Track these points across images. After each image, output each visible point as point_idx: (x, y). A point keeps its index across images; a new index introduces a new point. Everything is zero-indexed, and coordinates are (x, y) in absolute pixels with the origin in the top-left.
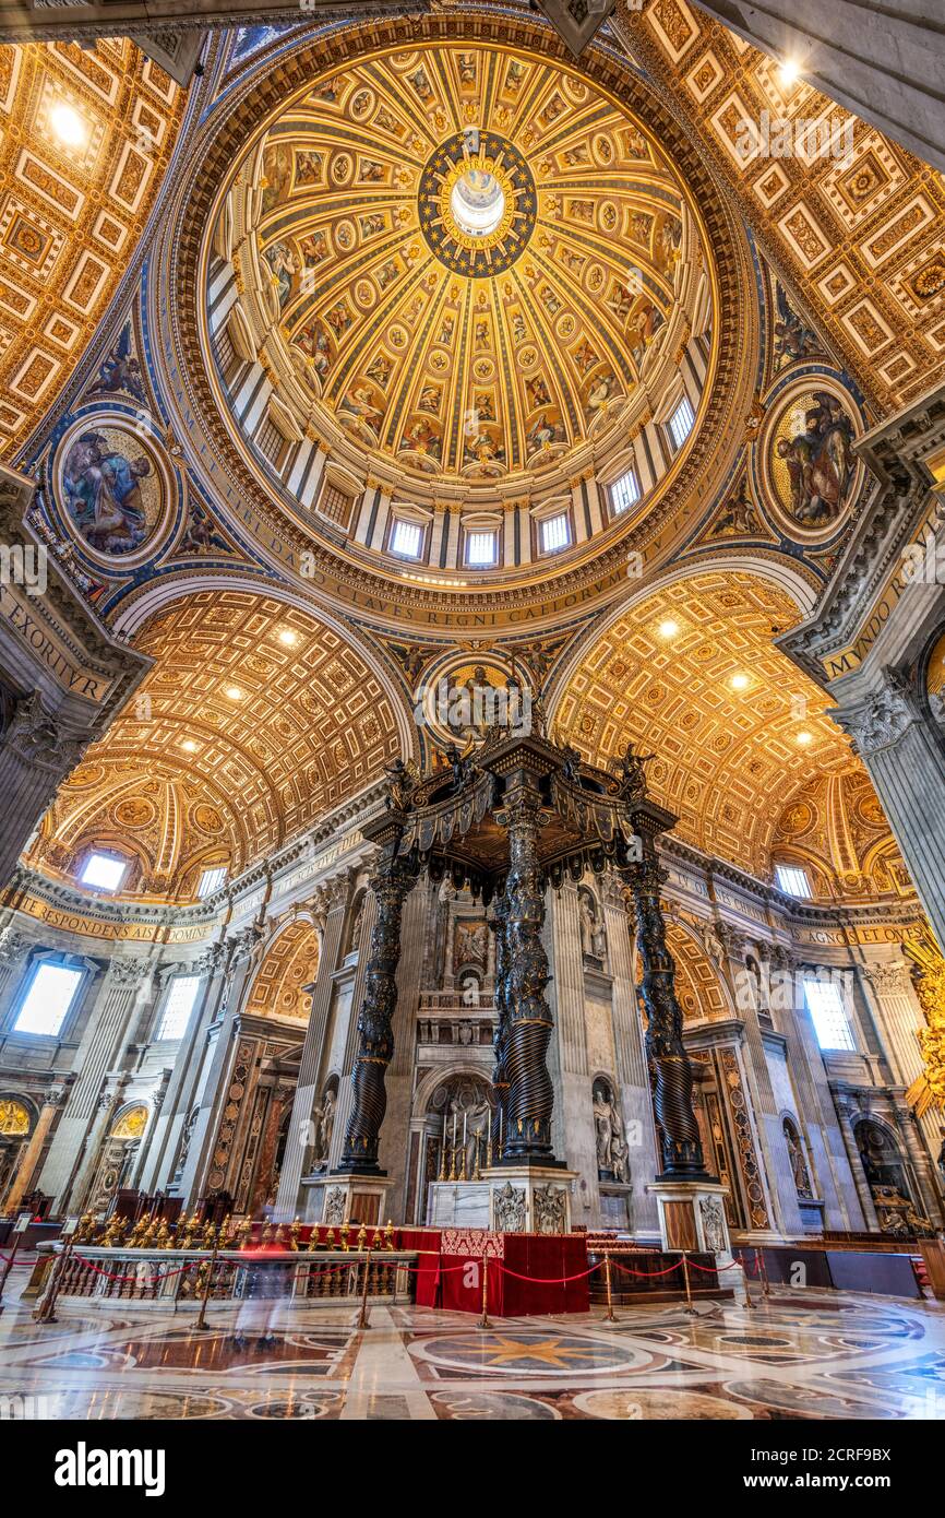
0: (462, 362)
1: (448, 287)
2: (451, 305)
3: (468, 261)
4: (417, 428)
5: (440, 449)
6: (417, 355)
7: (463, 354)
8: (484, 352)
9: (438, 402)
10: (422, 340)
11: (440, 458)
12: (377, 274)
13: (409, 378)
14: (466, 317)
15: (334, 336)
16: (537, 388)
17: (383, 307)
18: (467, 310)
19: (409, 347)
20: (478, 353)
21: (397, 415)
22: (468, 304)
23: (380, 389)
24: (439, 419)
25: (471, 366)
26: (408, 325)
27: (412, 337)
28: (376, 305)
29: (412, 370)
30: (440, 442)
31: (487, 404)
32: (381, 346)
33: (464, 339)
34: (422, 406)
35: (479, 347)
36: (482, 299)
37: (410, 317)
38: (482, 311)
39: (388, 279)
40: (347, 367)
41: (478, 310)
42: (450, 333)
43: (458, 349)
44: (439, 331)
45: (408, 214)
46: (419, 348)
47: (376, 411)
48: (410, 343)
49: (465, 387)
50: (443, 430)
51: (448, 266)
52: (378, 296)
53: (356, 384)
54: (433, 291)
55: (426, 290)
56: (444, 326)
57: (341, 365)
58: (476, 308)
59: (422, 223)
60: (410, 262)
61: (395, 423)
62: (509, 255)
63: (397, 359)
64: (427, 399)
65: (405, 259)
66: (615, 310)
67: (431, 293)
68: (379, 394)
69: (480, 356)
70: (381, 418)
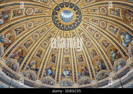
0: (41, 40)
1: (50, 24)
2: (47, 27)
3: (57, 22)
4: (19, 51)
5: (22, 60)
6: (32, 32)
7: (43, 38)
8: (47, 41)
9: (29, 45)
10: (36, 29)
11: (20, 64)
12: (36, 9)
13: (26, 36)
14: (49, 32)
15: (12, 16)
16: (54, 57)
17: (32, 17)
18: (50, 31)
19: (32, 29)
20: (46, 40)
21: (16, 45)
22: (51, 29)
23: (16, 35)
24: (27, 50)
25: (43, 42)
26: (35, 24)
27: (34, 27)
28: (31, 16)
29: (28, 34)
30: (23, 58)
31: (41, 53)
32: (25, 25)
33: (45, 35)
34: (25, 44)
35: (47, 39)
36: (54, 31)
37: (37, 23)
38: (53, 33)
39: (38, 12)
40: (9, 26)
41: (52, 32)
42: (43, 32)
43: (43, 37)
44: (41, 30)
45: (53, 5)
46: (34, 30)
47: (10, 41)
48: (33, 28)
49: (38, 46)
50: (26, 54)
51: (53, 20)
52: (33, 14)
53: (9, 31)
54: (46, 22)
55: (44, 20)
56: (43, 30)
57: (8, 25)
58: (52, 31)
59: (54, 9)
60: (46, 13)
61: (13, 47)
62: (65, 29)
63: (26, 30)
64: (27, 43)
65: (45, 12)
66: (78, 58)
67: (45, 22)
68: (14, 37)
69: (46, 41)
70: (10, 44)
